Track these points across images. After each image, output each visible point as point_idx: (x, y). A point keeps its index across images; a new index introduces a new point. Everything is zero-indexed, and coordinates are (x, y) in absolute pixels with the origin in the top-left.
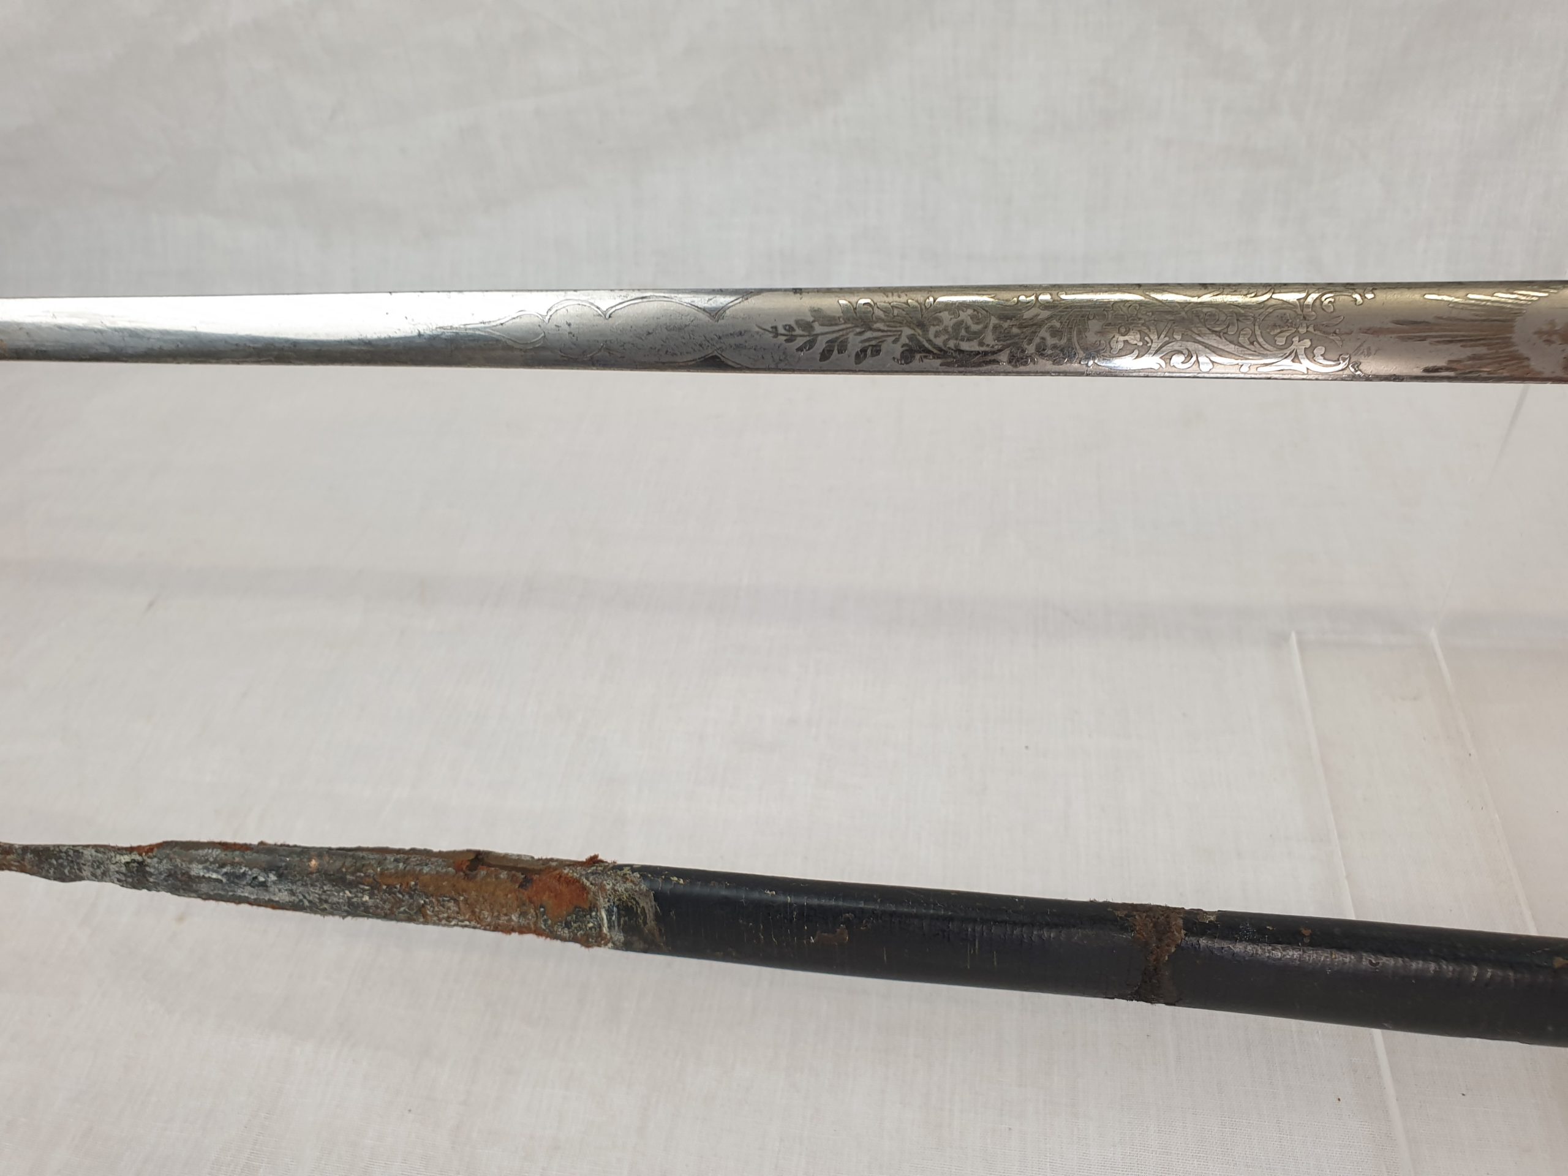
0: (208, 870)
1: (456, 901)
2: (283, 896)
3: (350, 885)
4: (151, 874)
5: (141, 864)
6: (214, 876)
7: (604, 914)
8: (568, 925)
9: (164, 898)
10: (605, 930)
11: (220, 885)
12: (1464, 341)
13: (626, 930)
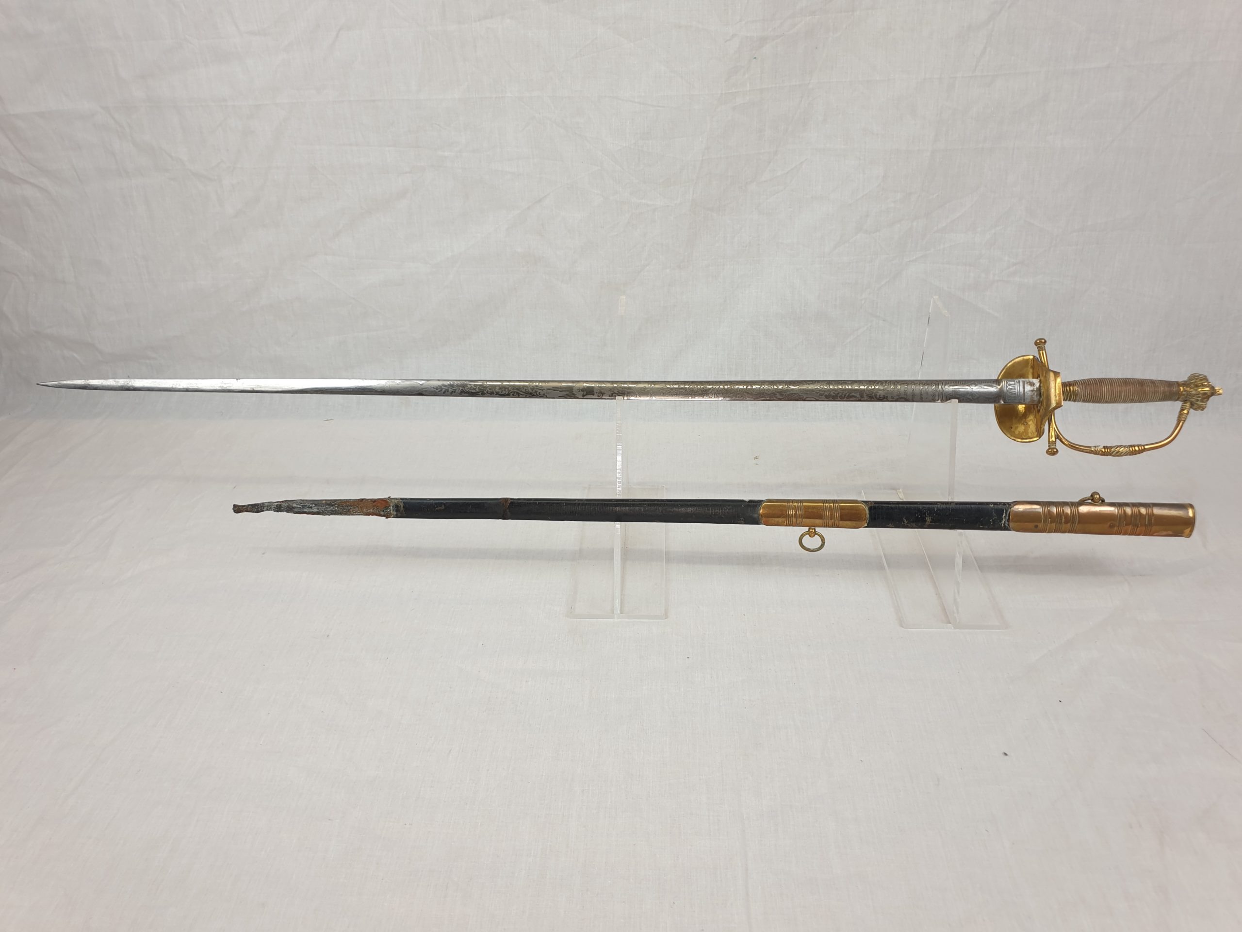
0: (297, 505)
1: (358, 507)
2: (315, 510)
3: (332, 506)
4: (282, 507)
5: (281, 505)
6: (299, 506)
7: (392, 508)
8: (383, 511)
9: (285, 513)
10: (392, 512)
11: (299, 509)
12: (565, 391)
13: (397, 511)
